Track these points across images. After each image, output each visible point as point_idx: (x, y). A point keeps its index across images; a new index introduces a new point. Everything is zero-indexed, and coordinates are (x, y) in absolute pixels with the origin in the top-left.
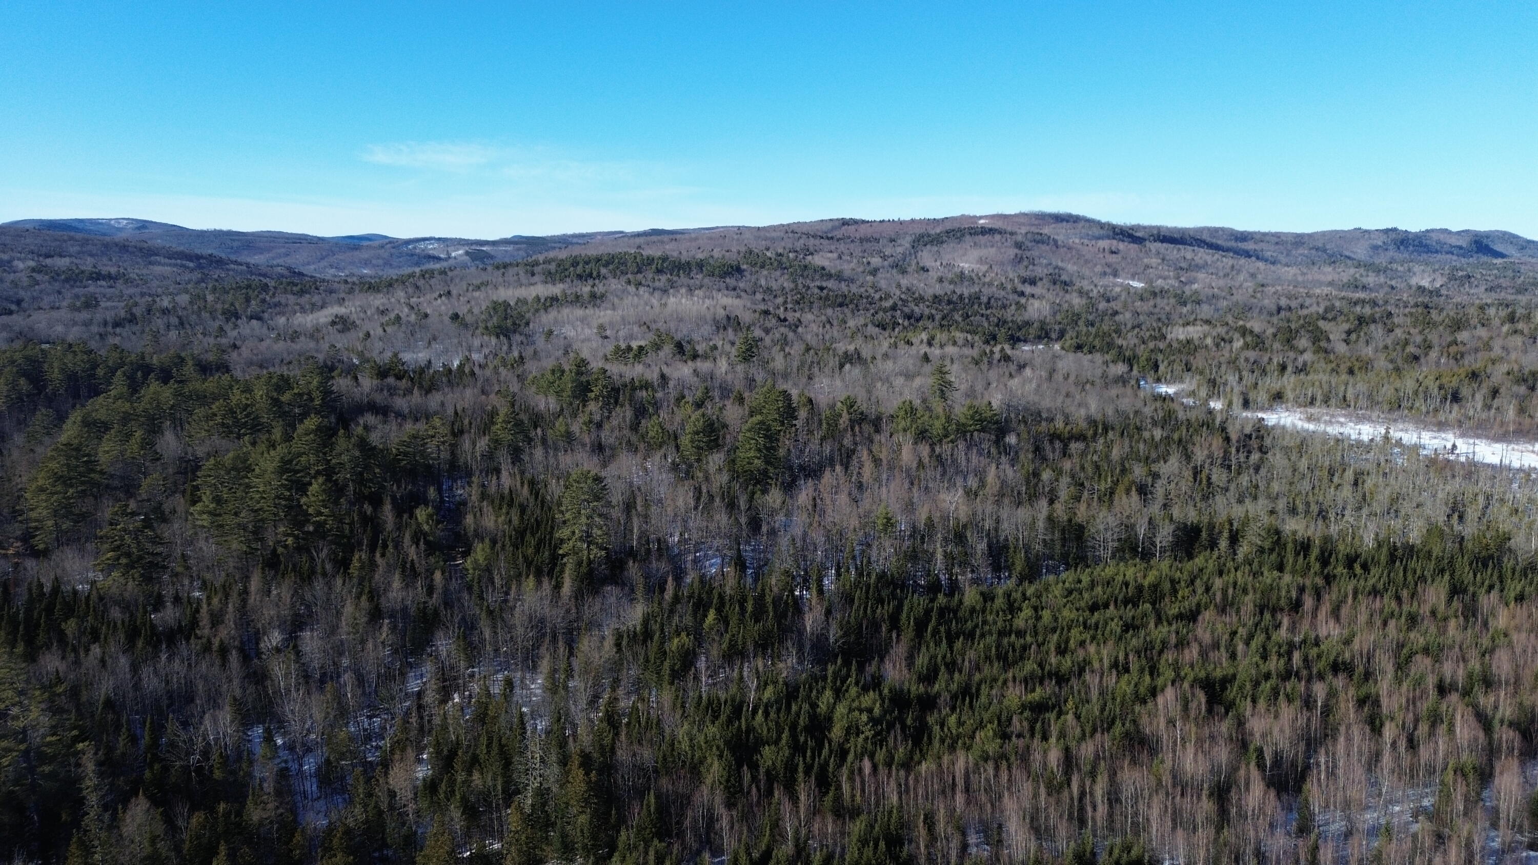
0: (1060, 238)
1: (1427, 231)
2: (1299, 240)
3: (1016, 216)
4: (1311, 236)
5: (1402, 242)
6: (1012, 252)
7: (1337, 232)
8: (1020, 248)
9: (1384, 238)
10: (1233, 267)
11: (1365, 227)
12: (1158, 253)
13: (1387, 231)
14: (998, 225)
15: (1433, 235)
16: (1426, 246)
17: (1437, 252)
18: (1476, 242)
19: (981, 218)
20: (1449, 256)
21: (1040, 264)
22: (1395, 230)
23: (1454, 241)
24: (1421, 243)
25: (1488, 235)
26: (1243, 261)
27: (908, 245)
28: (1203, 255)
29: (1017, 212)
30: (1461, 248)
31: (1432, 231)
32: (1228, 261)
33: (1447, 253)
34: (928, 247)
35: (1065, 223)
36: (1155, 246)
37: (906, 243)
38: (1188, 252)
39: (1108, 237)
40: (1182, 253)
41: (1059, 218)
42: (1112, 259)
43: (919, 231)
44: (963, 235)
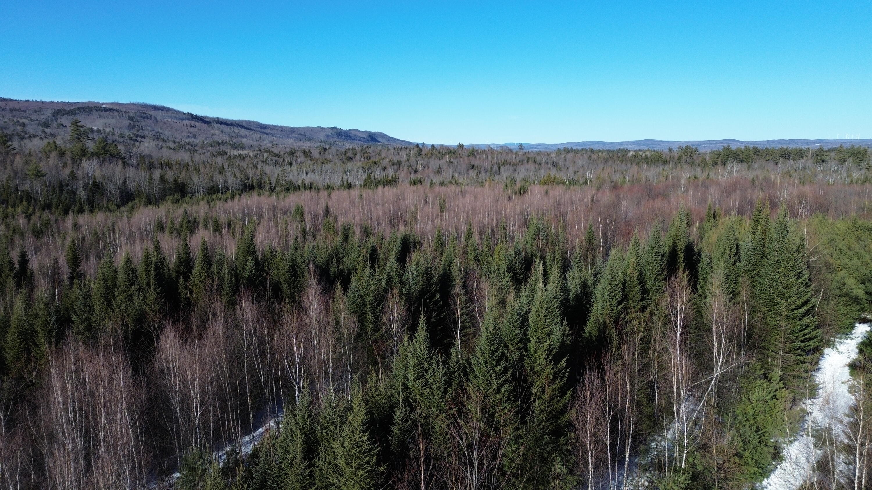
0: (159, 118)
1: (350, 130)
2: (292, 130)
3: (127, 104)
4: (298, 129)
5: (339, 134)
6: (127, 122)
7: (310, 128)
8: (132, 120)
9: (331, 131)
10: (260, 137)
11: (322, 126)
12: (219, 129)
13: (332, 128)
14: (115, 108)
15: (352, 132)
16: (350, 136)
17: (354, 140)
18: (370, 136)
19: (103, 104)
20: (360, 142)
21: (147, 130)
22: (335, 128)
23: (361, 135)
24: (347, 135)
25: (375, 134)
26: (265, 136)
27: (49, 115)
28: (243, 132)
29: (128, 102)
30: (364, 138)
31: (352, 130)
32: (257, 135)
33: (359, 140)
34: (66, 116)
35: (161, 111)
36: (217, 126)
37: (49, 113)
38: (236, 130)
39: (188, 119)
40: (233, 129)
41: (156, 108)
42: (192, 130)
43: (57, 108)
44: (91, 110)
